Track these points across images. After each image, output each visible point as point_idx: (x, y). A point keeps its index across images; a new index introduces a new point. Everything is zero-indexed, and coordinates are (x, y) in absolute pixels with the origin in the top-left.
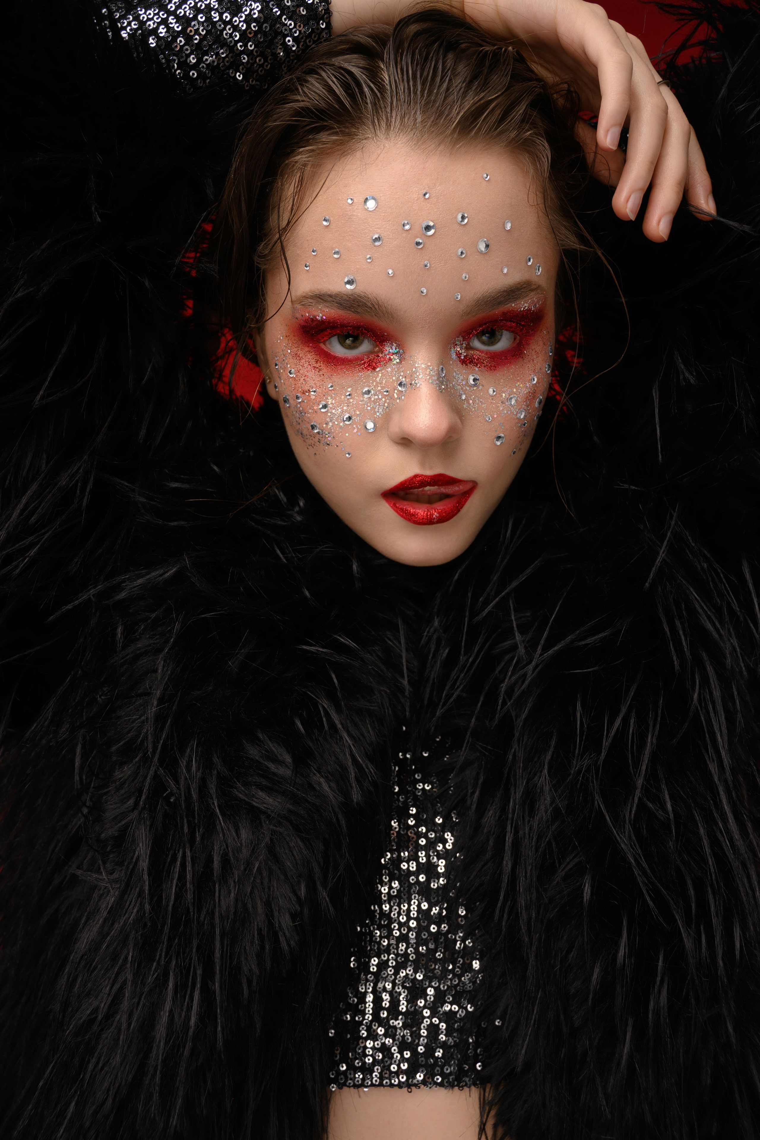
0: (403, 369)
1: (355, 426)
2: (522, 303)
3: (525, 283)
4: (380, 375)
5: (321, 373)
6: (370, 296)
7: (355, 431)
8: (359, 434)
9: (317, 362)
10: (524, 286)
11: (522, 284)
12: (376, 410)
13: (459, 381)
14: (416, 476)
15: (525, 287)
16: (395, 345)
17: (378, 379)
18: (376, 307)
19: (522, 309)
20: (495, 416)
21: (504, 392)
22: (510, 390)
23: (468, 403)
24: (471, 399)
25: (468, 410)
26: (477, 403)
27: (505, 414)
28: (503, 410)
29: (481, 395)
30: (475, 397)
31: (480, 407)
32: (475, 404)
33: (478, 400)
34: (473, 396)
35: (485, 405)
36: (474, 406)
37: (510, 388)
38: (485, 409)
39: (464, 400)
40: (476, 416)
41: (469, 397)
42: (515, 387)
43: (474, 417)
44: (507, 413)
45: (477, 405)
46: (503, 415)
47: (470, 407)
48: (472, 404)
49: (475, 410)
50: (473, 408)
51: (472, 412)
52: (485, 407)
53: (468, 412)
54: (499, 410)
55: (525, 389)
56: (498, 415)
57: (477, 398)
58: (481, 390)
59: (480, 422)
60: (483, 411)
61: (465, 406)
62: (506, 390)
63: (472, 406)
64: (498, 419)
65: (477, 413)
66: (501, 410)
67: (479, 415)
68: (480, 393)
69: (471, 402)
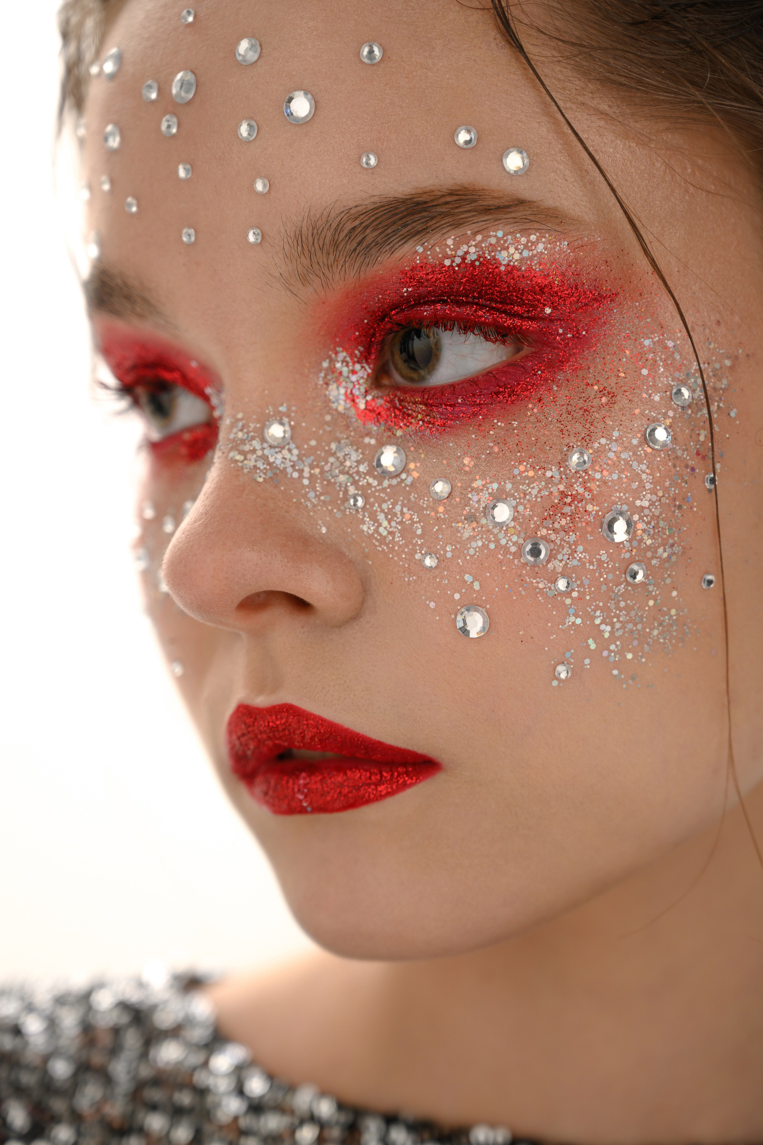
3: (452, 193)
10: (448, 199)
11: (439, 194)
13: (348, 464)
20: (449, 555)
21: (478, 491)
22: (495, 486)
23: (375, 520)
24: (382, 511)
25: (377, 540)
26: (398, 520)
27: (477, 549)
28: (473, 538)
29: (409, 500)
30: (394, 504)
31: (407, 531)
32: (393, 524)
33: (402, 513)
34: (389, 503)
35: (418, 525)
36: (391, 527)
37: (495, 478)
38: (420, 537)
39: (361, 513)
40: (399, 555)
41: (376, 505)
42: (509, 479)
43: (392, 558)
44: (485, 546)
45: (398, 526)
46: (472, 552)
47: (381, 530)
48: (385, 523)
49: (394, 538)
50: (390, 533)
51: (387, 545)
52: (419, 532)
53: (377, 544)
54: (461, 538)
55: (543, 483)
56: (458, 553)
57: (398, 508)
58: (412, 485)
59: (410, 573)
60: (414, 542)
61: (365, 528)
62: (483, 486)
63: (385, 528)
64: (458, 564)
65: (400, 546)
66: (467, 539)
67: (406, 553)
68: (410, 493)
69: (381, 517)
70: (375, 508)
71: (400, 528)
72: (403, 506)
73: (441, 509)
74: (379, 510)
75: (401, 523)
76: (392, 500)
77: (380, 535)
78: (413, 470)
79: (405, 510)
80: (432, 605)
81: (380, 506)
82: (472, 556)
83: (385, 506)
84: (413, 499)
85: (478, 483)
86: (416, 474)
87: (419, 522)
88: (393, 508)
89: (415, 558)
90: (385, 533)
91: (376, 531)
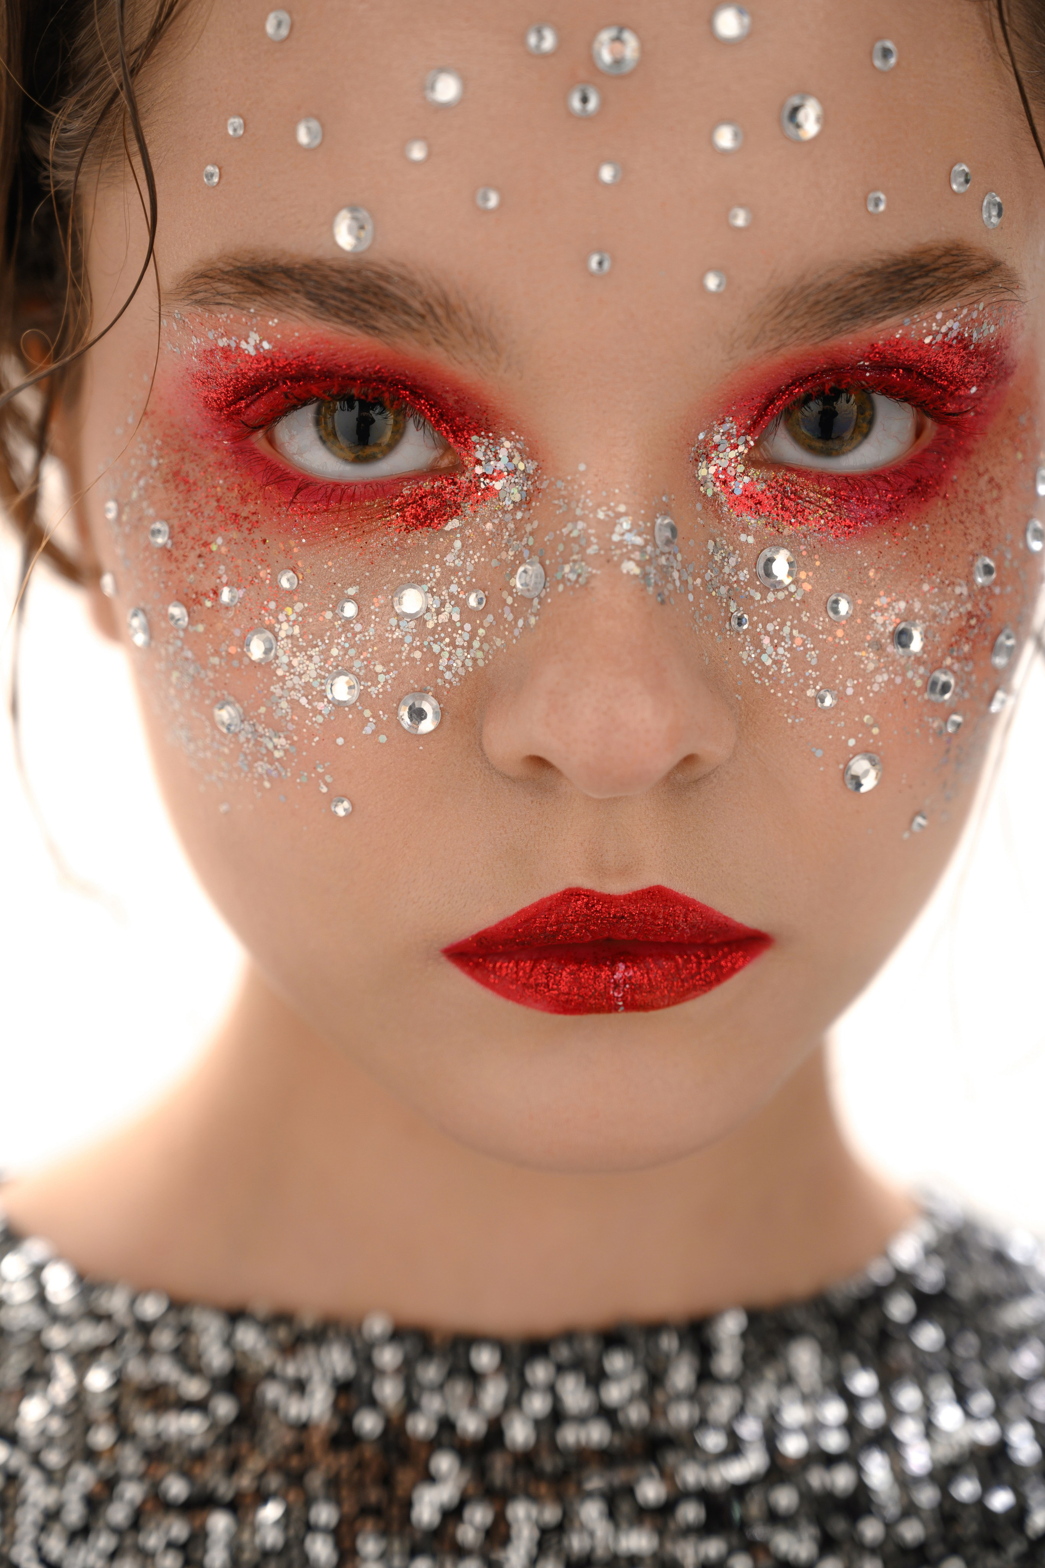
0: (536, 524)
1: (367, 713)
2: (939, 316)
3: (947, 252)
4: (458, 544)
5: (257, 536)
6: (419, 278)
7: (368, 730)
8: (383, 739)
9: (244, 500)
10: (945, 260)
11: (937, 253)
12: (443, 662)
13: (727, 570)
14: (573, 894)
15: (946, 265)
16: (507, 444)
17: (449, 558)
18: (439, 311)
19: (939, 338)
20: (850, 691)
21: (882, 610)
22: (902, 605)
23: (758, 645)
24: (767, 633)
25: (757, 671)
26: (786, 646)
27: (883, 685)
28: (877, 670)
29: (800, 619)
30: (782, 625)
31: (798, 660)
32: (781, 650)
33: (792, 638)
34: (775, 623)
35: (813, 653)
36: (777, 654)
37: (902, 596)
38: (815, 668)
39: (742, 636)
40: (784, 690)
41: (760, 625)
42: (917, 596)
43: (774, 694)
44: (891, 681)
45: (786, 653)
46: (876, 688)
47: (764, 658)
48: (770, 650)
49: (780, 669)
50: (775, 662)
51: (770, 678)
52: (814, 662)
53: (756, 675)
54: (864, 670)
55: (953, 602)
56: (860, 690)
57: (786, 630)
58: (803, 601)
59: (796, 712)
60: (807, 674)
61: (744, 655)
62: (889, 604)
63: (770, 656)
64: (859, 702)
65: (787, 680)
66: (871, 672)
67: (794, 689)
68: (800, 611)
69: (766, 641)
70: (758, 630)
71: (789, 656)
72: (792, 627)
73: (840, 633)
74: (763, 632)
75: (790, 650)
76: (779, 620)
77: (763, 664)
78: (804, 581)
79: (795, 632)
80: (819, 753)
81: (764, 627)
82: (876, 693)
83: (770, 627)
84: (805, 619)
85: (882, 601)
86: (807, 587)
87: (814, 649)
88: (781, 629)
89: (806, 695)
90: (769, 662)
91: (758, 659)
